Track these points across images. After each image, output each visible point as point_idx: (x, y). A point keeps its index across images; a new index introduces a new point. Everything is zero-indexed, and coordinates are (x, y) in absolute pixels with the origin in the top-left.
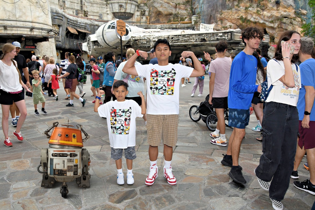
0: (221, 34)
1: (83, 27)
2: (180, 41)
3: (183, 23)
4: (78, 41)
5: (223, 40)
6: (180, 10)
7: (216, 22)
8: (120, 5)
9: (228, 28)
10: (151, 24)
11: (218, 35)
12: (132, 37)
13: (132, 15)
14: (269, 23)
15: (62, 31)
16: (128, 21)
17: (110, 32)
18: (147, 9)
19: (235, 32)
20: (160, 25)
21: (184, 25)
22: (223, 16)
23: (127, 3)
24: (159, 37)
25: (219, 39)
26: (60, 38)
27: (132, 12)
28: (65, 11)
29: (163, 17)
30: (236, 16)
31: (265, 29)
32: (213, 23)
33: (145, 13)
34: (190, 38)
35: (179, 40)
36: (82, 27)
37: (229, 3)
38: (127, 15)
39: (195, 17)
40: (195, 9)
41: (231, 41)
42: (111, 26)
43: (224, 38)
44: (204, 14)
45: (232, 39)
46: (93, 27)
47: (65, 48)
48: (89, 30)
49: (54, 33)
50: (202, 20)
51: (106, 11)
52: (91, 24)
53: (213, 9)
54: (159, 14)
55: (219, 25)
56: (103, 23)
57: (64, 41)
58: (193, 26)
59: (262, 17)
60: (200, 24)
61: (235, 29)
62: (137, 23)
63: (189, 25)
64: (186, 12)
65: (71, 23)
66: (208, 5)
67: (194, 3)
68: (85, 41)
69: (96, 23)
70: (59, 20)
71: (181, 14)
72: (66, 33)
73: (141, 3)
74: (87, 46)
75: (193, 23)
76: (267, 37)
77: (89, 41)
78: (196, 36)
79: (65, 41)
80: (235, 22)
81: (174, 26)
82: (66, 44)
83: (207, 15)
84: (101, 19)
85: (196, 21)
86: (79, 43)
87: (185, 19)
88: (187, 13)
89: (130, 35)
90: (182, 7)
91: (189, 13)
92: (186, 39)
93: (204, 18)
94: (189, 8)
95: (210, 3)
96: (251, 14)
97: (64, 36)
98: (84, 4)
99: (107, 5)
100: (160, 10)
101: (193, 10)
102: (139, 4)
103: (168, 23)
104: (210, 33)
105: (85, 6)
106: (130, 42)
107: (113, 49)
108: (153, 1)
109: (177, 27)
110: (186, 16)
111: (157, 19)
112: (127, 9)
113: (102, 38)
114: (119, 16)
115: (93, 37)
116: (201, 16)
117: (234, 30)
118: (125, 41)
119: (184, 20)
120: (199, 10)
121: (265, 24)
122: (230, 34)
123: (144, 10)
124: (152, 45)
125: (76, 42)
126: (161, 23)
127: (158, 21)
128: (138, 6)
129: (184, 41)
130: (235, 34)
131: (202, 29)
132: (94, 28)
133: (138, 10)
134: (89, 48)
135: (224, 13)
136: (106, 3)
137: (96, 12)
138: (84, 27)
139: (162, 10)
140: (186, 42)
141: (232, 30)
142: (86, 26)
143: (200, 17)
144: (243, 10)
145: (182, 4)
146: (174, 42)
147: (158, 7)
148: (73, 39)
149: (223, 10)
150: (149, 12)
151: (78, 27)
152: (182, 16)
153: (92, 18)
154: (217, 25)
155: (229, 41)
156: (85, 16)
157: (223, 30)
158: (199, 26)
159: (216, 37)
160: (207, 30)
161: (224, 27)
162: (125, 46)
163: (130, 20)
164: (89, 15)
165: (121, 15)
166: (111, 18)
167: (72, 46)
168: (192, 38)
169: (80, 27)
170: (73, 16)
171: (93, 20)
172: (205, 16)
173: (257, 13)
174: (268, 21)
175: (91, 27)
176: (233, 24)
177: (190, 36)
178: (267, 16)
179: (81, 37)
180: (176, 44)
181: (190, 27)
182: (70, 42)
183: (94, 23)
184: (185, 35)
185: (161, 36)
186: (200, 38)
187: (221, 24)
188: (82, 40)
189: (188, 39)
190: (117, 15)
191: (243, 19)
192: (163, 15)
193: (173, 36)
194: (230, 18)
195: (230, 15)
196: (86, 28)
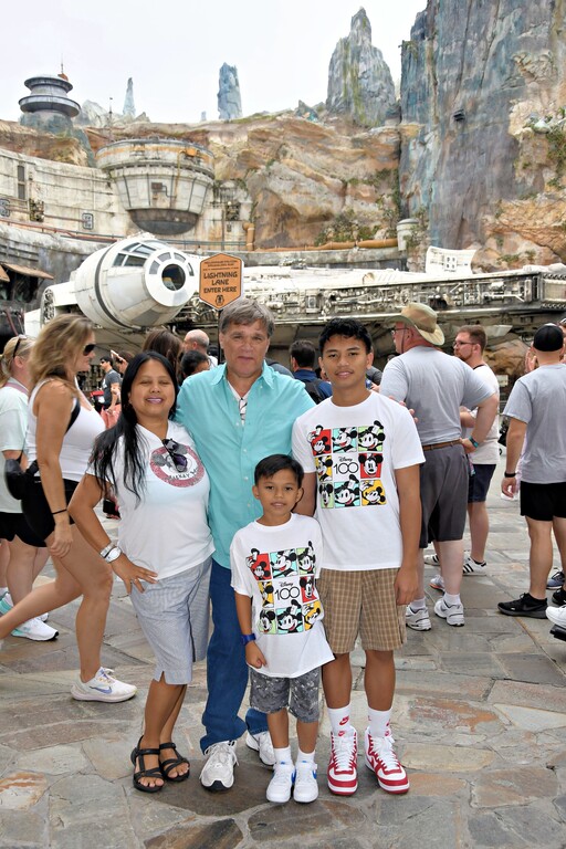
0: (500, 284)
1: (25, 255)
2: (359, 307)
3: (369, 247)
4: (8, 305)
5: (506, 302)
6: (358, 203)
7: (482, 242)
8: (153, 184)
9: (523, 263)
10: (259, 251)
11: (490, 287)
13: (194, 218)
16: (181, 238)
17: (121, 276)
18: (246, 198)
19: (548, 274)
20: (289, 253)
21: (370, 251)
22: (504, 220)
23: (178, 177)
24: (289, 294)
25: (492, 300)
27: (194, 209)
29: (299, 227)
30: (549, 220)
32: (472, 246)
33: (238, 213)
34: (393, 297)
35: (355, 303)
36: (24, 258)
37: (524, 174)
38: (177, 220)
39: (409, 226)
40: (408, 197)
41: (534, 307)
42: (126, 258)
43: (509, 294)
44: (440, 215)
45: (537, 300)
46: (60, 257)
48: (49, 267)
50: (432, 236)
51: (106, 203)
52: (54, 247)
53: (472, 198)
54: (286, 215)
55: (489, 253)
56: (95, 244)
58: (401, 257)
60: (426, 250)
61: (547, 263)
62: (212, 246)
63: (388, 252)
64: (377, 210)
66: (452, 182)
67: (406, 179)
68: (33, 304)
69: (73, 244)
71: (361, 215)
73: (225, 179)
75: (402, 245)
80: (547, 239)
81: (338, 257)
83: (451, 218)
84: (88, 232)
85: (412, 240)
86: (12, 313)
87: (376, 232)
88: (382, 212)
90: (365, 191)
91: (387, 212)
92: (381, 300)
93: (439, 227)
94: (389, 195)
95: (460, 178)
98: (31, 179)
99: (109, 185)
100: (290, 204)
101: (403, 202)
102: (220, 182)
103: (316, 245)
104: (462, 281)
105: (34, 185)
106: (190, 309)
107: (132, 335)
108: (267, 173)
109: (349, 260)
110: (378, 223)
111: (279, 232)
112: (178, 198)
113: (94, 296)
114: (149, 220)
115: (62, 294)
116: (428, 221)
117: (544, 269)
118: (173, 307)
119: (370, 234)
120: (422, 202)
122: (529, 281)
123: (235, 203)
125: (3, 308)
126: (292, 247)
127: (282, 241)
128: (216, 189)
129: (373, 308)
130: (547, 281)
131: (433, 265)
132: (64, 260)
133: (214, 203)
135: (508, 211)
136: (105, 176)
137: (71, 208)
138: (30, 256)
139: (296, 204)
140: (378, 311)
141: (535, 268)
142: (37, 254)
143: (426, 224)
145: (365, 182)
146: (340, 313)
147: (284, 191)
149: (503, 201)
150: (253, 209)
151: (10, 255)
152: (363, 222)
153: (58, 227)
154: (484, 250)
155: (526, 307)
156: (32, 219)
157: (505, 270)
158: (422, 255)
159: (483, 295)
160: (450, 268)
161: (507, 259)
162: (171, 325)
163: (189, 235)
164: (46, 216)
165: (156, 217)
166: (124, 230)
168: (401, 298)
169: (17, 257)
171: (63, 234)
172: (444, 222)
175: (54, 256)
176: (541, 246)
177: (394, 291)
179: (21, 292)
181: (393, 259)
183: (66, 244)
184: (378, 286)
185: (296, 291)
186: (427, 296)
187: (498, 246)
188: (21, 300)
189: (385, 300)
190: (142, 217)
192: (300, 219)
193: (337, 292)
194: (528, 227)
195: (530, 215)
196: (37, 261)
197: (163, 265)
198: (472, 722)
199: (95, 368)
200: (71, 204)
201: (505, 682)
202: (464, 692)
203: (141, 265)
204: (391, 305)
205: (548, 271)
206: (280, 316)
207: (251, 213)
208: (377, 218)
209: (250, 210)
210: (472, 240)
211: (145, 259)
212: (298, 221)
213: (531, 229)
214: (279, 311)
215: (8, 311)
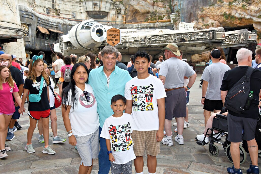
0: (202, 34)
1: (54, 26)
2: (158, 41)
3: (162, 22)
4: (49, 42)
5: (204, 39)
6: (158, 8)
7: (197, 20)
8: (94, 3)
9: (210, 26)
10: (127, 24)
11: (199, 35)
13: (107, 14)
14: (257, 18)
15: (32, 32)
16: (103, 20)
17: (84, 32)
18: (123, 7)
19: (217, 30)
20: (136, 24)
21: (162, 23)
22: (204, 13)
23: (102, 1)
24: (136, 37)
25: (200, 39)
26: (30, 38)
27: (107, 11)
28: (34, 9)
29: (140, 16)
30: (218, 13)
31: (252, 25)
32: (194, 21)
33: (120, 12)
34: (168, 38)
35: (156, 40)
36: (54, 27)
38: (101, 14)
39: (174, 15)
40: (174, 6)
41: (213, 41)
42: (85, 27)
43: (205, 37)
44: (184, 12)
45: (214, 39)
46: (65, 26)
47: (35, 48)
48: (62, 30)
49: (23, 33)
50: (181, 18)
51: (79, 9)
52: (63, 23)
53: (194, 6)
54: (136, 12)
55: (199, 23)
56: (76, 22)
58: (172, 25)
59: (248, 12)
60: (179, 23)
61: (218, 26)
62: (112, 22)
63: (168, 23)
64: (164, 10)
65: (41, 23)
66: (188, 1)
67: (173, 0)
68: (57, 41)
69: (69, 22)
70: (28, 19)
71: (159, 12)
72: (37, 33)
74: (60, 47)
75: (172, 21)
76: (254, 34)
77: (61, 41)
78: (174, 36)
79: (35, 41)
80: (218, 19)
81: (152, 25)
82: (36, 45)
83: (187, 12)
84: (74, 18)
85: (175, 20)
86: (51, 44)
87: (164, 17)
88: (166, 11)
90: (160, 4)
92: (164, 39)
93: (184, 15)
94: (168, 6)
96: (235, 9)
97: (34, 36)
98: (56, 2)
99: (80, 4)
100: (137, 9)
101: (172, 8)
102: (115, 2)
103: (145, 22)
104: (190, 33)
105: (57, 4)
106: (105, 43)
107: (87, 51)
109: (155, 26)
110: (164, 14)
111: (133, 18)
112: (102, 7)
113: (75, 39)
114: (93, 15)
115: (65, 38)
116: (180, 13)
117: (216, 29)
118: (100, 42)
119: (162, 18)
120: (178, 7)
121: (252, 19)
122: (211, 32)
123: (119, 9)
124: (128, 47)
125: (48, 43)
126: (138, 22)
127: (134, 21)
128: (114, 4)
129: (162, 42)
130: (217, 32)
131: (181, 27)
132: (66, 28)
133: (113, 9)
134: (61, 49)
135: (205, 10)
136: (79, 1)
138: (56, 26)
139: (138, 9)
140: (164, 43)
141: (213, 29)
142: (58, 26)
143: (179, 14)
144: (226, 5)
145: (160, 2)
146: (152, 43)
147: (135, 5)
148: (44, 40)
149: (204, 7)
150: (125, 11)
151: (50, 26)
152: (160, 14)
153: (64, 17)
155: (210, 41)
156: (56, 14)
157: (204, 29)
158: (178, 24)
159: (197, 37)
160: (187, 28)
161: (205, 25)
162: (99, 47)
163: (106, 19)
164: (61, 14)
165: (95, 13)
166: (85, 18)
167: (43, 46)
168: (171, 38)
169: (52, 27)
170: (44, 15)
171: (66, 19)
172: (185, 14)
173: (243, 8)
174: (255, 16)
175: (63, 26)
176: (216, 21)
177: (169, 36)
178: (254, 11)
179: (53, 37)
180: (154, 45)
181: (169, 26)
182: (41, 42)
183: (67, 22)
184: (163, 35)
185: (138, 36)
186: (179, 38)
187: (202, 21)
188: (54, 40)
189: (166, 39)
190: (91, 14)
191: (227, 15)
192: (140, 14)
193: (151, 37)
194: (212, 15)
195: (212, 11)
196: (58, 28)
197: (96, 29)
200: (68, 10)
203: (90, 29)
204: (168, 41)
205: (217, 29)
206: (133, 44)
207: (125, 12)
208: (164, 13)
209: (124, 11)
210: (194, 19)
211: (91, 27)
212: (139, 14)
213: (213, 16)
214: (133, 43)
215: (49, 43)
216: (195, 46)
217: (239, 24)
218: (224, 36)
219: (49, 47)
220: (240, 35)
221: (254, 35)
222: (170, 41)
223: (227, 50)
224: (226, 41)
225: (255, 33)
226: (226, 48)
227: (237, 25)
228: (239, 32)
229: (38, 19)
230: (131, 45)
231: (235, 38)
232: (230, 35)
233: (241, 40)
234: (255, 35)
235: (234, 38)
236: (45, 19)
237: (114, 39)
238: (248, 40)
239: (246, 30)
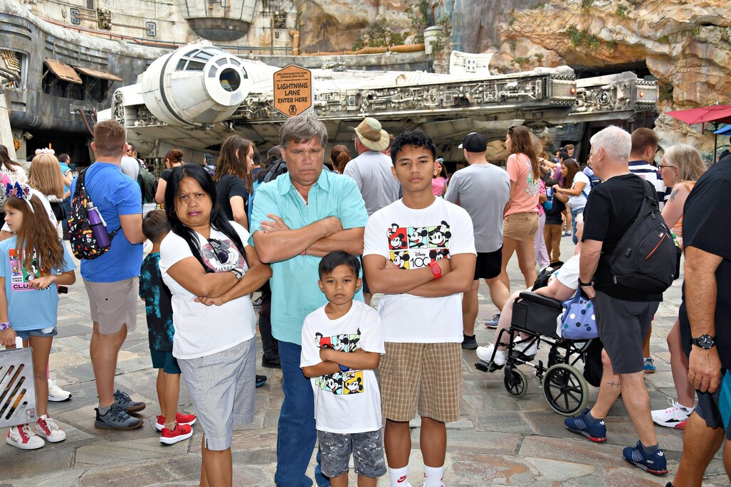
0: (515, 84)
1: (96, 60)
2: (393, 105)
3: (400, 51)
4: (82, 105)
5: (520, 100)
6: (390, 12)
7: (498, 47)
9: (533, 65)
10: (304, 55)
11: (506, 87)
12: (250, 94)
13: (246, 26)
14: (657, 44)
15: (31, 75)
16: (234, 44)
17: (184, 78)
18: (291, 8)
19: (555, 75)
20: (329, 57)
21: (401, 55)
22: (517, 27)
24: (332, 94)
25: (508, 98)
26: (25, 93)
27: (246, 18)
28: (35, 10)
29: (338, 34)
30: (555, 27)
31: (645, 61)
32: (489, 50)
33: (284, 21)
34: (422, 96)
35: (389, 101)
36: (94, 63)
38: (231, 28)
39: (435, 33)
40: (434, 7)
41: (543, 104)
42: (187, 63)
43: (522, 93)
44: (461, 23)
45: (546, 98)
47: (41, 124)
48: (117, 70)
49: (4, 78)
50: (454, 41)
51: (167, 12)
52: (122, 52)
53: (488, 8)
54: (327, 23)
55: (504, 56)
56: (158, 50)
57: (38, 103)
58: (428, 60)
59: (634, 26)
60: (449, 54)
61: (554, 65)
62: (262, 51)
63: (417, 55)
64: (406, 18)
65: (57, 50)
68: (104, 103)
69: (139, 50)
70: (17, 37)
71: (393, 23)
72: (44, 79)
75: (429, 50)
76: (651, 87)
77: (117, 104)
78: (439, 90)
79: (41, 103)
80: (553, 44)
81: (373, 60)
82: (44, 114)
83: (471, 25)
84: (151, 38)
85: (437, 45)
86: (86, 112)
87: (406, 38)
88: (411, 20)
89: (245, 88)
90: (396, 2)
92: (412, 98)
93: (460, 33)
94: (416, 6)
96: (600, 18)
97: (38, 89)
100: (330, 13)
101: (429, 11)
103: (354, 49)
104: (482, 81)
106: (245, 108)
107: (195, 131)
109: (383, 63)
110: (407, 30)
111: (321, 38)
112: (232, 9)
113: (160, 97)
114: (206, 29)
115: (130, 95)
116: (451, 28)
117: (552, 71)
118: (230, 106)
119: (401, 40)
120: (446, 11)
121: (643, 46)
122: (539, 81)
123: (282, 13)
125: (77, 108)
126: (333, 51)
127: (324, 46)
128: (265, 1)
129: (405, 106)
130: (555, 81)
131: (456, 67)
132: (131, 64)
133: (263, 12)
135: (520, 19)
137: (136, 17)
138: (100, 61)
139: (335, 13)
140: (410, 108)
141: (545, 70)
142: (106, 59)
143: (449, 30)
144: (576, 7)
146: (377, 110)
147: (325, 2)
148: (68, 99)
149: (515, 10)
150: (297, 18)
151: (82, 60)
152: (394, 29)
153: (124, 34)
154: (500, 53)
155: (537, 104)
156: (101, 27)
157: (518, 71)
158: (446, 58)
159: (501, 93)
160: (471, 70)
161: (520, 61)
162: (229, 121)
163: (242, 42)
164: (113, 24)
165: (212, 25)
166: (185, 37)
167: (64, 118)
168: (429, 97)
169: (88, 61)
170: (65, 27)
171: (129, 41)
172: (464, 29)
173: (620, 15)
174: (653, 38)
175: (122, 61)
176: (548, 49)
177: (423, 90)
178: (650, 24)
179: (93, 92)
180: (383, 115)
181: (421, 62)
182: (58, 105)
183: (133, 50)
184: (409, 87)
185: (338, 91)
186: (451, 95)
187: (511, 50)
188: (94, 100)
189: (415, 98)
190: (200, 26)
191: (578, 34)
192: (339, 27)
193: (373, 92)
194: (537, 33)
195: (538, 22)
196: (107, 65)
197: (220, 69)
198: (507, 474)
199: (162, 160)
200: (135, 13)
201: (533, 438)
202: (499, 447)
203: (201, 69)
204: (421, 103)
205: (555, 72)
206: (324, 113)
207: (296, 21)
208: (406, 26)
209: (295, 19)
210: (489, 45)
211: (205, 64)
212: (337, 28)
213: (539, 35)
214: (323, 109)
215: (82, 110)
216: (496, 119)
217: (609, 60)
218: (573, 90)
219: (82, 120)
220: (615, 89)
221: (652, 90)
222: (426, 105)
223: (578, 130)
224: (578, 103)
225: (653, 83)
226: (576, 125)
227: (604, 61)
228: (614, 80)
229: (46, 37)
230: (318, 115)
231: (603, 95)
232: (588, 88)
233: (617, 103)
234: (655, 90)
235: (600, 96)
236: (68, 40)
237: (294, 97)
238: (636, 101)
239: (630, 76)
